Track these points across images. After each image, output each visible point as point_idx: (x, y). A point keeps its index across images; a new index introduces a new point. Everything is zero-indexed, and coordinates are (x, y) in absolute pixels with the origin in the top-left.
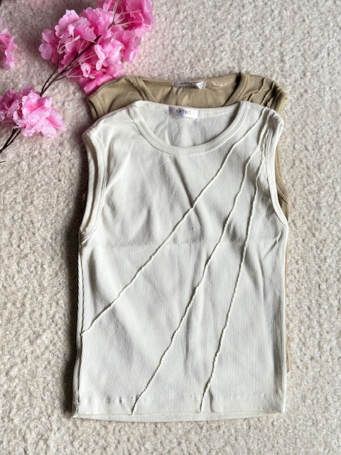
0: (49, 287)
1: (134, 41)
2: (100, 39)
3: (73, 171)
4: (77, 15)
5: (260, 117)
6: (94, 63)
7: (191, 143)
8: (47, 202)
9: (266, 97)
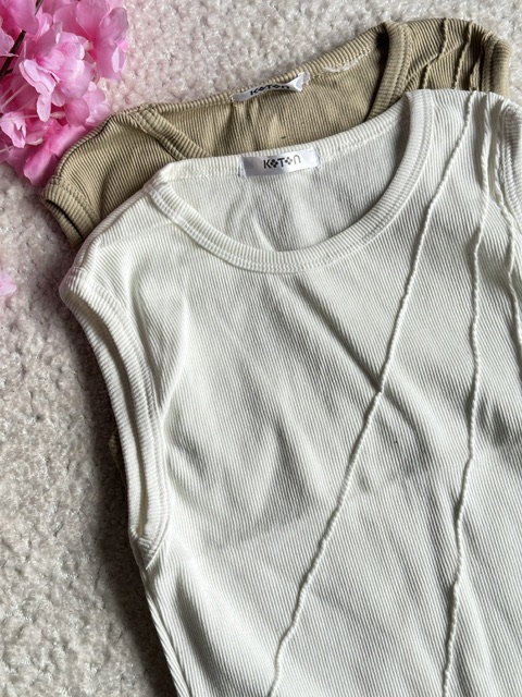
1: (108, 21)
2: (25, 42)
3: (63, 384)
5: (465, 118)
6: (31, 107)
7: (321, 232)
8: (27, 481)
9: (461, 64)
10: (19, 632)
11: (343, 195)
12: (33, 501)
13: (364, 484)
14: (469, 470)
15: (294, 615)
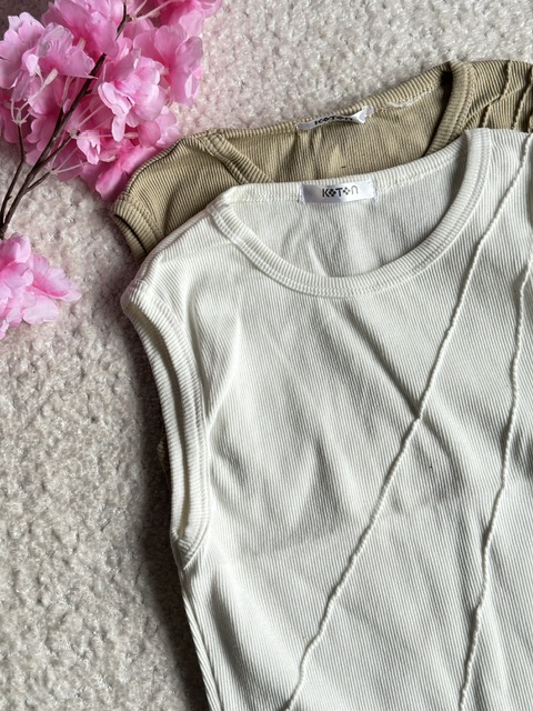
0: (134, 684)
1: (184, 48)
2: (105, 65)
3: (118, 389)
4: (36, 23)
5: (521, 159)
6: (106, 126)
7: (373, 260)
8: (79, 478)
9: (522, 106)
10: (62, 619)
11: (396, 225)
12: (83, 497)
13: (396, 505)
14: (500, 500)
15: (321, 624)
